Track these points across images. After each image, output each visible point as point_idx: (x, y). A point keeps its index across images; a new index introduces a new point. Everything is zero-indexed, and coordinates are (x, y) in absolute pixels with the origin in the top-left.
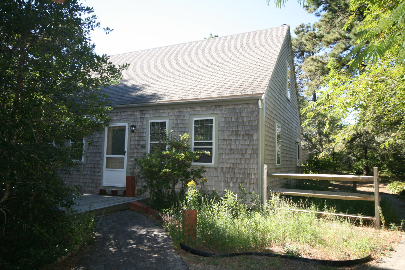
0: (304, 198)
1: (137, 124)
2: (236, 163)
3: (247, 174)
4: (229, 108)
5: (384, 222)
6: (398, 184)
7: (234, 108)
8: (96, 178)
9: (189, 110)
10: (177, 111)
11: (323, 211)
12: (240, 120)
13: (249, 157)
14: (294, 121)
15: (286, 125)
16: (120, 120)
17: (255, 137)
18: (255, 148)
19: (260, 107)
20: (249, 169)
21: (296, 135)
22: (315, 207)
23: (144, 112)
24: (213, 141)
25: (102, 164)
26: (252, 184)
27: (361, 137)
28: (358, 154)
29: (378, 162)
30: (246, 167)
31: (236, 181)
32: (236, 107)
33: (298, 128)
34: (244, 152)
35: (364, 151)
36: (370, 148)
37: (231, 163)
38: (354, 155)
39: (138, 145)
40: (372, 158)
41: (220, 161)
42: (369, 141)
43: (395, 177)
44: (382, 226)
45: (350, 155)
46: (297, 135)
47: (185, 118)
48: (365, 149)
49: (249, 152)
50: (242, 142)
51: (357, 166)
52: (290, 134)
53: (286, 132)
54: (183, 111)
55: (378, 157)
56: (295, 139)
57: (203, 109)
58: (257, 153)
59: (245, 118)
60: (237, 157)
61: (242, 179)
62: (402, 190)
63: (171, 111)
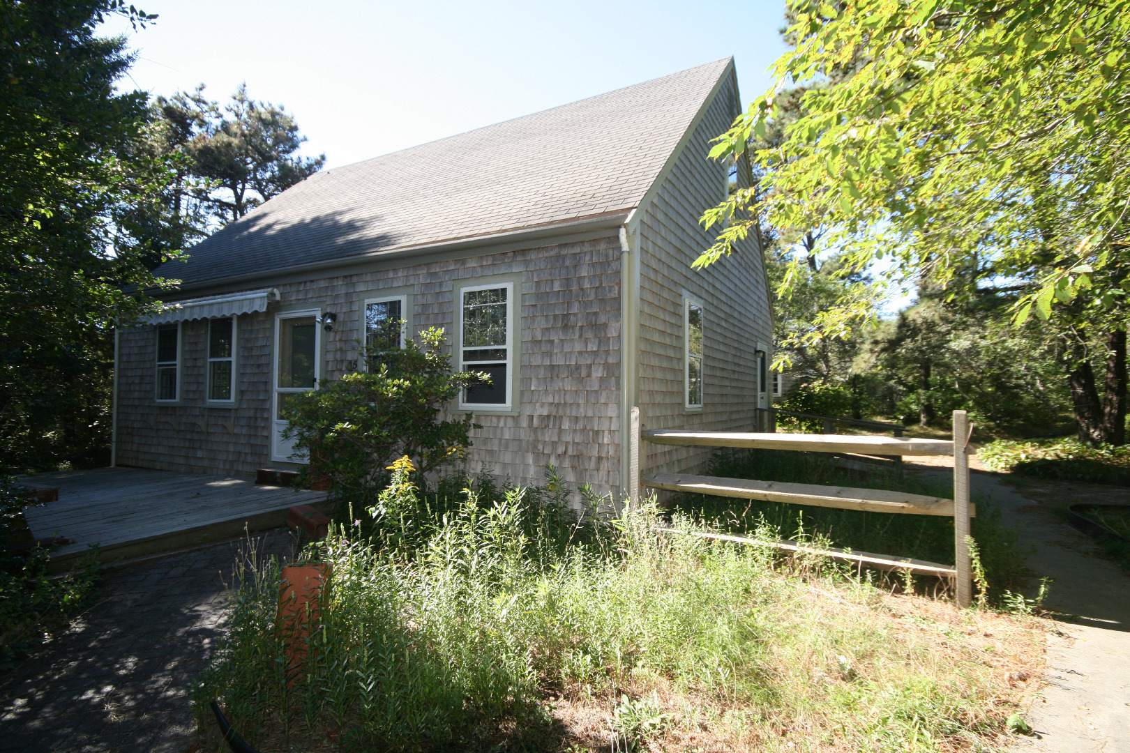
0: (740, 502)
1: (338, 311)
2: (565, 403)
3: (591, 433)
4: (546, 255)
5: (983, 585)
6: (1005, 447)
7: (558, 256)
8: (259, 442)
9: (452, 267)
10: (425, 271)
11: (794, 542)
12: (575, 288)
13: (596, 387)
14: (750, 301)
15: (724, 307)
16: (304, 302)
17: (612, 333)
18: (610, 360)
19: (625, 247)
20: (596, 420)
21: (756, 334)
22: (771, 530)
23: (355, 279)
24: (509, 346)
25: (269, 410)
26: (604, 460)
27: (917, 335)
28: (910, 378)
29: (955, 396)
30: (590, 414)
31: (565, 453)
32: (564, 252)
33: (763, 318)
34: (584, 374)
35: (922, 371)
36: (937, 365)
37: (551, 404)
38: (900, 382)
39: (342, 361)
40: (941, 387)
41: (526, 399)
42: (934, 347)
43: (993, 429)
44: (977, 599)
45: (892, 382)
46: (760, 336)
47: (444, 290)
48: (926, 367)
49: (598, 373)
50: (578, 347)
51: (907, 405)
52: (737, 330)
53: (724, 324)
54: (438, 270)
55: (954, 384)
56: (750, 344)
57: (485, 263)
58: (617, 375)
59: (586, 280)
60: (568, 387)
61: (580, 448)
62: (1016, 462)
63: (411, 272)
